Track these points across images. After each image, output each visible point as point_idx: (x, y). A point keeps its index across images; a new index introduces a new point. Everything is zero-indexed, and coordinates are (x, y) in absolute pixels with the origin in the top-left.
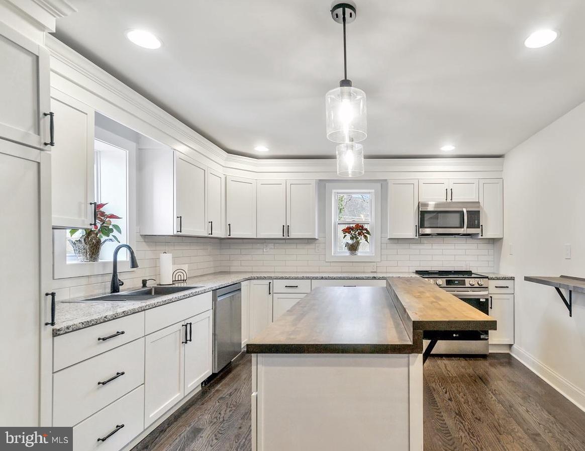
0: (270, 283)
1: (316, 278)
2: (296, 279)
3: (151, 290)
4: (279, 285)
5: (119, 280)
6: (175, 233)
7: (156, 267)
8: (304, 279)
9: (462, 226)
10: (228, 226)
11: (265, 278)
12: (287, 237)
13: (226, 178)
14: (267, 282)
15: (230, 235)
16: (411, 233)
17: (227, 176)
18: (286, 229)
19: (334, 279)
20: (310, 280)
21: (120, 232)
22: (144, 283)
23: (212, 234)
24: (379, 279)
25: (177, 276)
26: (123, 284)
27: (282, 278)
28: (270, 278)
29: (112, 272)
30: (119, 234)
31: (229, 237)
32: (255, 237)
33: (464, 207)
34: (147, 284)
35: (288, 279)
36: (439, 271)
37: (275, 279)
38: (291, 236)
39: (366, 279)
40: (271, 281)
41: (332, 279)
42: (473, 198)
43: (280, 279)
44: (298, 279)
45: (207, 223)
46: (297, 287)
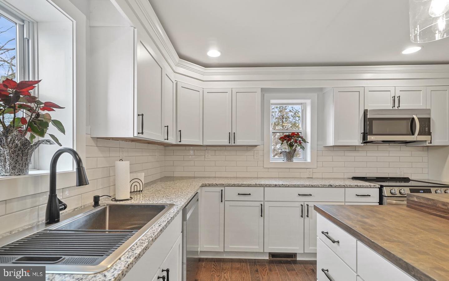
0: (222, 190)
1: (270, 186)
2: (248, 186)
3: (105, 209)
4: (231, 193)
5: (60, 202)
6: (136, 135)
7: (110, 176)
8: (258, 187)
9: (413, 134)
10: (179, 133)
11: (217, 185)
12: (233, 144)
13: (177, 84)
14: (219, 189)
15: (180, 142)
16: (357, 141)
17: (178, 83)
18: (232, 136)
19: (288, 186)
20: (263, 188)
21: (63, 130)
22: (96, 200)
23: (167, 139)
24: (335, 187)
25: (133, 187)
26: (65, 208)
27: (234, 185)
28: (222, 185)
29: (49, 190)
30: (63, 134)
31: (180, 143)
32: (202, 144)
33: (414, 114)
34: (100, 202)
35: (240, 186)
36: (377, 178)
37: (227, 186)
38: (237, 144)
39: (322, 187)
40: (223, 188)
41: (286, 187)
42: (420, 105)
43: (232, 186)
44: (251, 187)
45: (163, 128)
46: (250, 194)
